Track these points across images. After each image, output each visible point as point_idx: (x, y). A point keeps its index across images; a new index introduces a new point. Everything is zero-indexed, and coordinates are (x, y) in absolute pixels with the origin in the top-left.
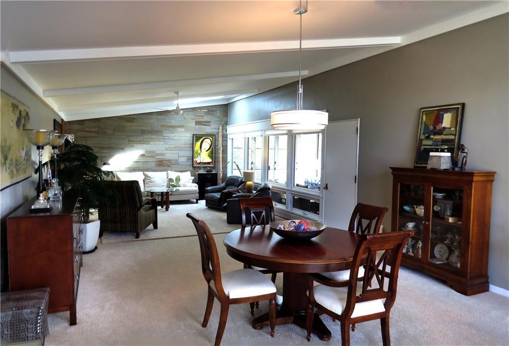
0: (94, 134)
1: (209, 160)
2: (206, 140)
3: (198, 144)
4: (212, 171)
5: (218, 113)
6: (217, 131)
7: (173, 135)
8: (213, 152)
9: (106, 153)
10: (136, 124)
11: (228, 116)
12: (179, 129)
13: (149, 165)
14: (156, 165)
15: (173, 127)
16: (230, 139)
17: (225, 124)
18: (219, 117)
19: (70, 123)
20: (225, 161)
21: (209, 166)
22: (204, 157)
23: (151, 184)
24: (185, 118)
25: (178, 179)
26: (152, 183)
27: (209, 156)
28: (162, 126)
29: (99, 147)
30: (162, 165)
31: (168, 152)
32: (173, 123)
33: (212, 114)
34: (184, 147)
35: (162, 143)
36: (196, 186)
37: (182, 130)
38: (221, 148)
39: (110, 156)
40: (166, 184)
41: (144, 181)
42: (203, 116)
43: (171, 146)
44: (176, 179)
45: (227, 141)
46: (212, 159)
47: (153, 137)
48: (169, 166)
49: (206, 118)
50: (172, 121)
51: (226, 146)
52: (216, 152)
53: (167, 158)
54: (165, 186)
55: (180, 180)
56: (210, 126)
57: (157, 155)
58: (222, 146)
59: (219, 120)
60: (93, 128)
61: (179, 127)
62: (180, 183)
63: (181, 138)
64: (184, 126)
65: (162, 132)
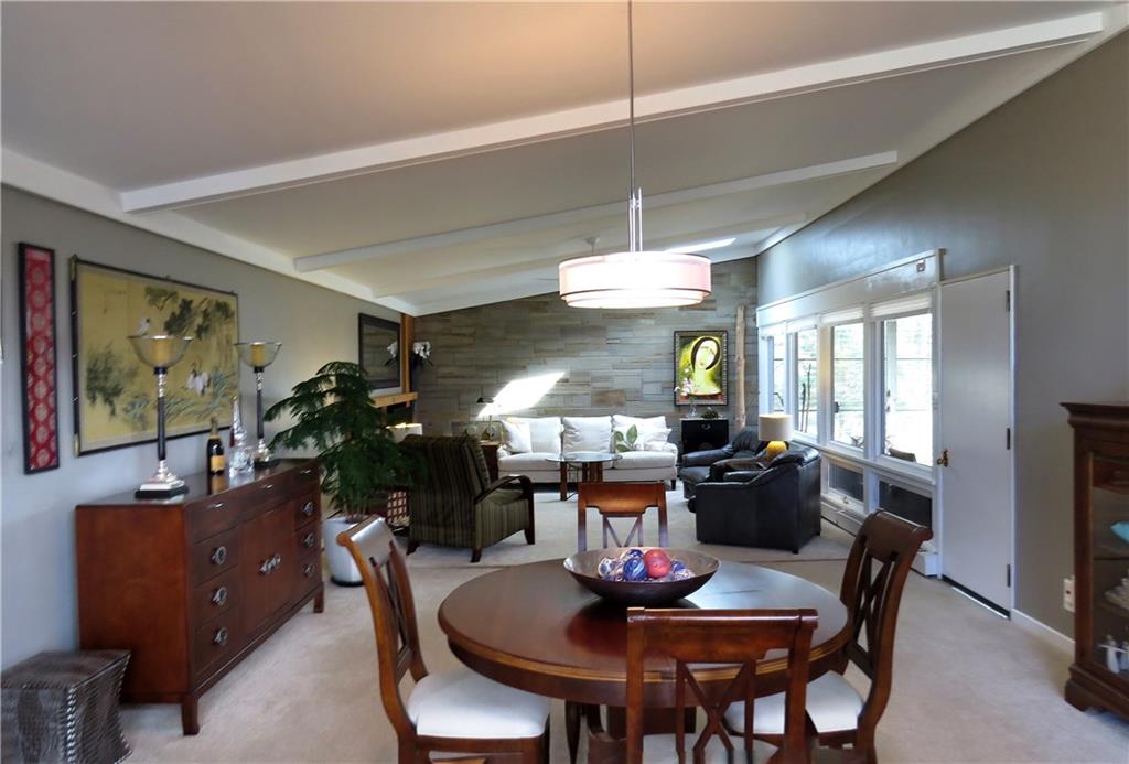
0: (466, 340)
1: (715, 390)
2: (705, 344)
3: (688, 352)
4: (716, 416)
5: (734, 280)
6: (733, 320)
7: (629, 334)
8: (722, 371)
9: (491, 378)
10: (548, 314)
11: (759, 284)
12: (643, 321)
13: (578, 403)
14: (591, 402)
15: (628, 317)
16: (763, 338)
17: (753, 304)
18: (736, 289)
19: (423, 319)
20: (752, 390)
21: (714, 402)
22: (701, 383)
23: (575, 444)
25: (633, 433)
26: (578, 441)
27: (714, 380)
28: (605, 317)
30: (606, 401)
31: (619, 372)
33: (718, 283)
34: (656, 361)
35: (606, 353)
36: (672, 451)
37: (650, 322)
38: (743, 362)
39: (500, 385)
40: (607, 444)
41: (562, 436)
43: (625, 359)
44: (629, 434)
45: (756, 343)
46: (721, 387)
47: (587, 341)
48: (620, 404)
51: (756, 356)
52: (731, 371)
53: (616, 387)
54: (604, 448)
55: (636, 436)
56: (714, 309)
57: (595, 379)
58: (745, 357)
59: (737, 295)
60: (467, 327)
61: (642, 317)
62: (636, 443)
63: (648, 342)
64: (653, 314)
65: (605, 328)
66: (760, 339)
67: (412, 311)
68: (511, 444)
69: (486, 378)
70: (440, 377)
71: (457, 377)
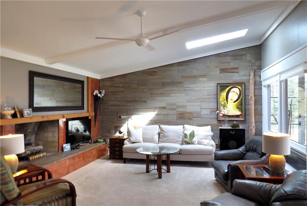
0: (121, 89)
1: (238, 113)
2: (233, 90)
3: (224, 94)
4: (238, 126)
5: (249, 57)
6: (248, 78)
7: (194, 86)
8: (242, 103)
10: (157, 77)
11: (262, 59)
12: (201, 79)
13: (170, 118)
14: (177, 118)
15: (194, 77)
16: (265, 86)
17: (259, 69)
18: (250, 62)
19: (103, 80)
20: (259, 114)
21: (237, 119)
22: (232, 109)
23: (164, 139)
24: (208, 67)
25: (192, 135)
26: (166, 137)
27: (238, 108)
28: (183, 77)
29: (125, 101)
30: (183, 117)
31: (189, 104)
32: (195, 73)
33: (240, 59)
34: (208, 98)
35: (183, 95)
37: (205, 79)
38: (253, 98)
40: (180, 140)
41: (159, 134)
42: (229, 62)
43: (192, 98)
44: (190, 135)
45: (261, 89)
46: (242, 111)
47: (174, 89)
48: (190, 119)
49: (233, 64)
50: (193, 71)
51: (261, 96)
52: (247, 103)
53: (188, 111)
54: (179, 141)
55: (194, 136)
56: (238, 72)
57: (178, 107)
58: (255, 96)
59: (251, 64)
60: (121, 83)
61: (201, 77)
62: (193, 140)
63: (204, 89)
64: (206, 75)
65: (183, 83)
66: (263, 87)
67: (98, 77)
68: (131, 139)
69: (129, 106)
70: (110, 106)
71: (116, 106)
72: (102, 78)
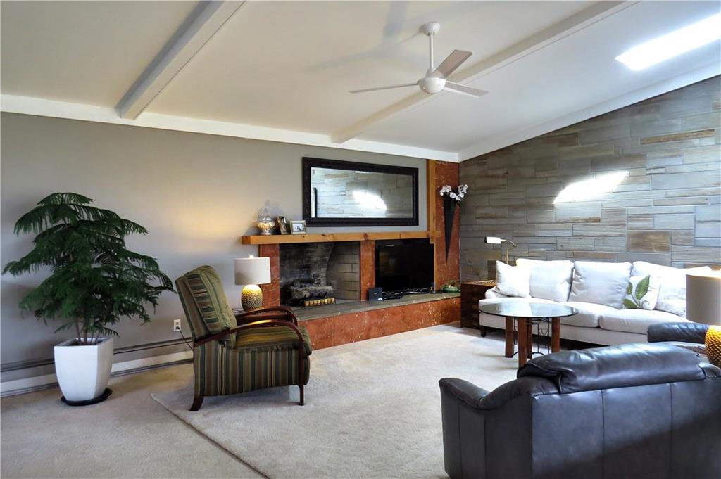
0: (501, 181)
7: (678, 161)
10: (580, 146)
12: (696, 142)
13: (610, 246)
14: (627, 246)
15: (677, 138)
19: (466, 163)
23: (579, 292)
25: (644, 287)
28: (646, 141)
29: (509, 206)
30: (645, 244)
31: (663, 209)
32: (679, 126)
35: (644, 187)
37: (709, 142)
40: (619, 297)
41: (571, 281)
43: (670, 193)
44: (640, 286)
48: (665, 249)
50: (674, 121)
53: (658, 227)
54: (615, 301)
55: (646, 290)
57: (632, 218)
60: (500, 168)
61: (696, 137)
62: (644, 298)
63: (705, 168)
64: (713, 130)
65: (646, 155)
67: (455, 157)
69: (517, 218)
70: (479, 218)
71: (491, 217)
72: (465, 159)
